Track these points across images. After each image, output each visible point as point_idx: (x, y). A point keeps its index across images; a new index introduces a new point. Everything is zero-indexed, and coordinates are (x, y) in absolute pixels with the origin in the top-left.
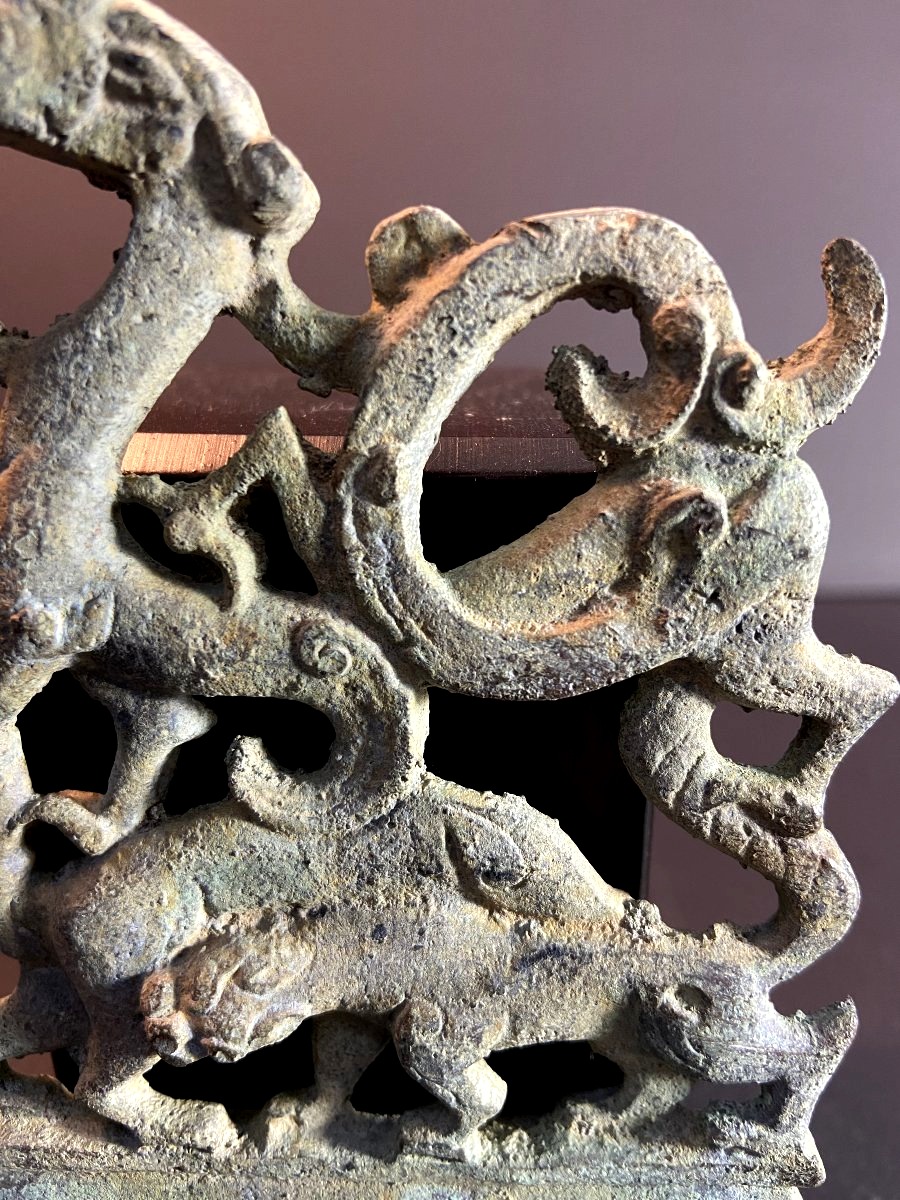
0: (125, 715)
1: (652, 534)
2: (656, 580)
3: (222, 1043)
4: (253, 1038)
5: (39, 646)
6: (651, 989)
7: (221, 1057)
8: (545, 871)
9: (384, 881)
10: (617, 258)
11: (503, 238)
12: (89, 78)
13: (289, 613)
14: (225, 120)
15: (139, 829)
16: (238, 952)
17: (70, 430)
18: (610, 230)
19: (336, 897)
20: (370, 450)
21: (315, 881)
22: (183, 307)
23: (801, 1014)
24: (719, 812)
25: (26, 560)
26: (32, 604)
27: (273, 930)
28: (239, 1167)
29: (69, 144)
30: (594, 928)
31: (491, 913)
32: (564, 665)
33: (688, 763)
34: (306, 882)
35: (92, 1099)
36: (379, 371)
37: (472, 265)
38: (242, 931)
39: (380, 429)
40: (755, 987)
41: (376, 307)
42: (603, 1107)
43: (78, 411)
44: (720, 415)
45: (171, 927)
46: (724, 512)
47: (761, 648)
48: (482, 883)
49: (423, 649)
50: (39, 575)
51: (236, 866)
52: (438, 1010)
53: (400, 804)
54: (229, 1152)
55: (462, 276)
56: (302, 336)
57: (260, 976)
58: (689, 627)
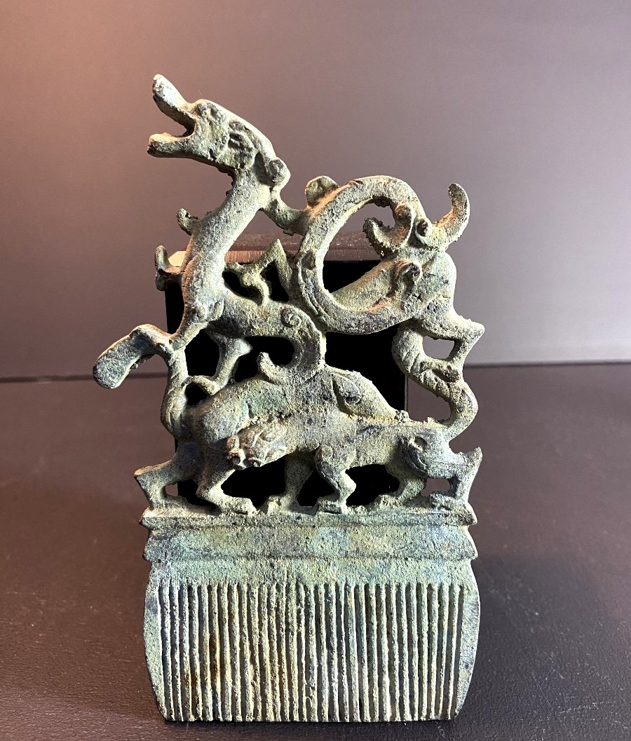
0: (224, 344)
1: (398, 277)
2: (400, 292)
3: (256, 459)
4: (267, 458)
5: (200, 318)
6: (405, 439)
7: (256, 465)
8: (367, 396)
9: (311, 402)
10: (384, 191)
11: (348, 186)
13: (280, 306)
14: (265, 154)
16: (261, 428)
18: (381, 182)
19: (295, 409)
20: (307, 252)
21: (288, 403)
22: (249, 209)
23: (461, 453)
24: (426, 373)
26: (198, 303)
27: (273, 422)
28: (258, 521)
29: (217, 160)
30: (385, 419)
31: (349, 415)
32: (371, 321)
33: (414, 356)
34: (284, 403)
35: (204, 494)
36: (310, 227)
37: (339, 194)
38: (261, 422)
39: (310, 245)
40: (442, 438)
41: (308, 207)
42: (392, 496)
43: (216, 241)
44: (418, 238)
45: (238, 420)
46: (421, 269)
47: (436, 314)
48: (346, 402)
49: (325, 317)
50: (201, 294)
51: (261, 397)
52: (331, 449)
53: (317, 373)
54: (254, 515)
55: (336, 197)
56: (285, 217)
57: (269, 436)
58: (412, 307)
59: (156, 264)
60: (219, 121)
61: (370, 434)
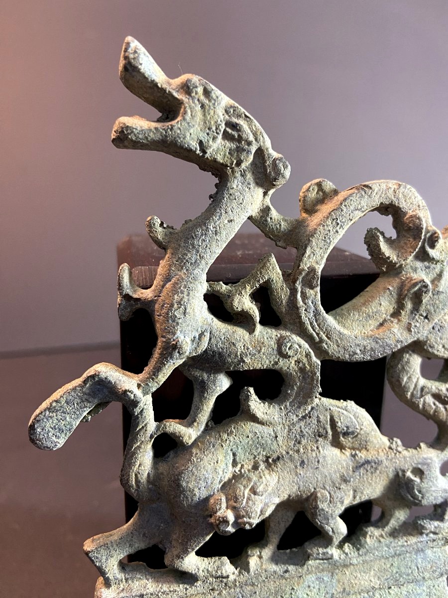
0: (203, 382)
1: (406, 295)
2: (406, 312)
3: (248, 520)
4: (260, 516)
6: (404, 471)
7: (248, 527)
8: (364, 430)
9: (304, 442)
10: (393, 198)
12: (218, 131)
13: (275, 334)
15: (203, 432)
16: (249, 480)
17: (199, 265)
18: (390, 188)
19: (284, 452)
20: (308, 268)
21: (278, 445)
22: (242, 217)
24: (425, 399)
25: (179, 318)
26: (180, 336)
27: (260, 469)
28: (239, 582)
29: (207, 155)
30: (379, 451)
31: (341, 450)
32: (377, 346)
33: (415, 380)
34: (274, 446)
35: (178, 564)
36: (311, 239)
37: (345, 200)
38: (246, 471)
39: (311, 260)
40: (436, 465)
41: (304, 215)
42: (378, 527)
43: (202, 257)
44: (427, 251)
45: (221, 473)
46: (430, 286)
47: (440, 334)
48: (341, 438)
49: (326, 344)
50: (184, 324)
51: (249, 442)
52: (327, 493)
53: (312, 408)
54: (235, 577)
56: (278, 226)
57: (260, 489)
58: (418, 328)
59: (120, 286)
60: (214, 104)
61: (367, 471)
